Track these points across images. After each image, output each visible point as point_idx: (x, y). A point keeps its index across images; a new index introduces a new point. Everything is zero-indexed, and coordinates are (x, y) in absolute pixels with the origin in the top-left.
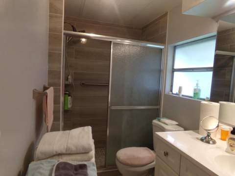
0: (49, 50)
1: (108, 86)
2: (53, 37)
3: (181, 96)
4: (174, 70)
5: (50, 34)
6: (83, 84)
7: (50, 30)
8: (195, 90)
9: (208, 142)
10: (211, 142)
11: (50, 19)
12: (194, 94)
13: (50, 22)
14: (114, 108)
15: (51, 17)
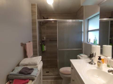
0: (32, 28)
1: (57, 40)
2: (33, 23)
3: (90, 43)
4: (88, 31)
5: (32, 22)
6: (50, 40)
7: (32, 20)
8: (94, 40)
9: (92, 64)
10: (93, 64)
11: (32, 16)
12: (94, 42)
13: (32, 17)
14: (59, 50)
15: (32, 15)
